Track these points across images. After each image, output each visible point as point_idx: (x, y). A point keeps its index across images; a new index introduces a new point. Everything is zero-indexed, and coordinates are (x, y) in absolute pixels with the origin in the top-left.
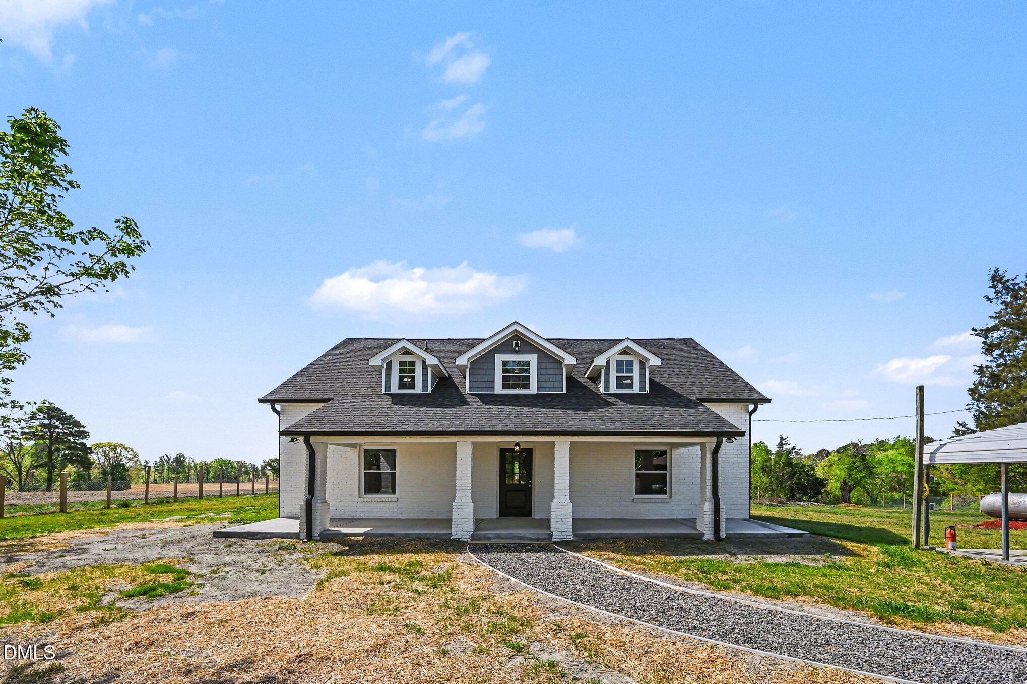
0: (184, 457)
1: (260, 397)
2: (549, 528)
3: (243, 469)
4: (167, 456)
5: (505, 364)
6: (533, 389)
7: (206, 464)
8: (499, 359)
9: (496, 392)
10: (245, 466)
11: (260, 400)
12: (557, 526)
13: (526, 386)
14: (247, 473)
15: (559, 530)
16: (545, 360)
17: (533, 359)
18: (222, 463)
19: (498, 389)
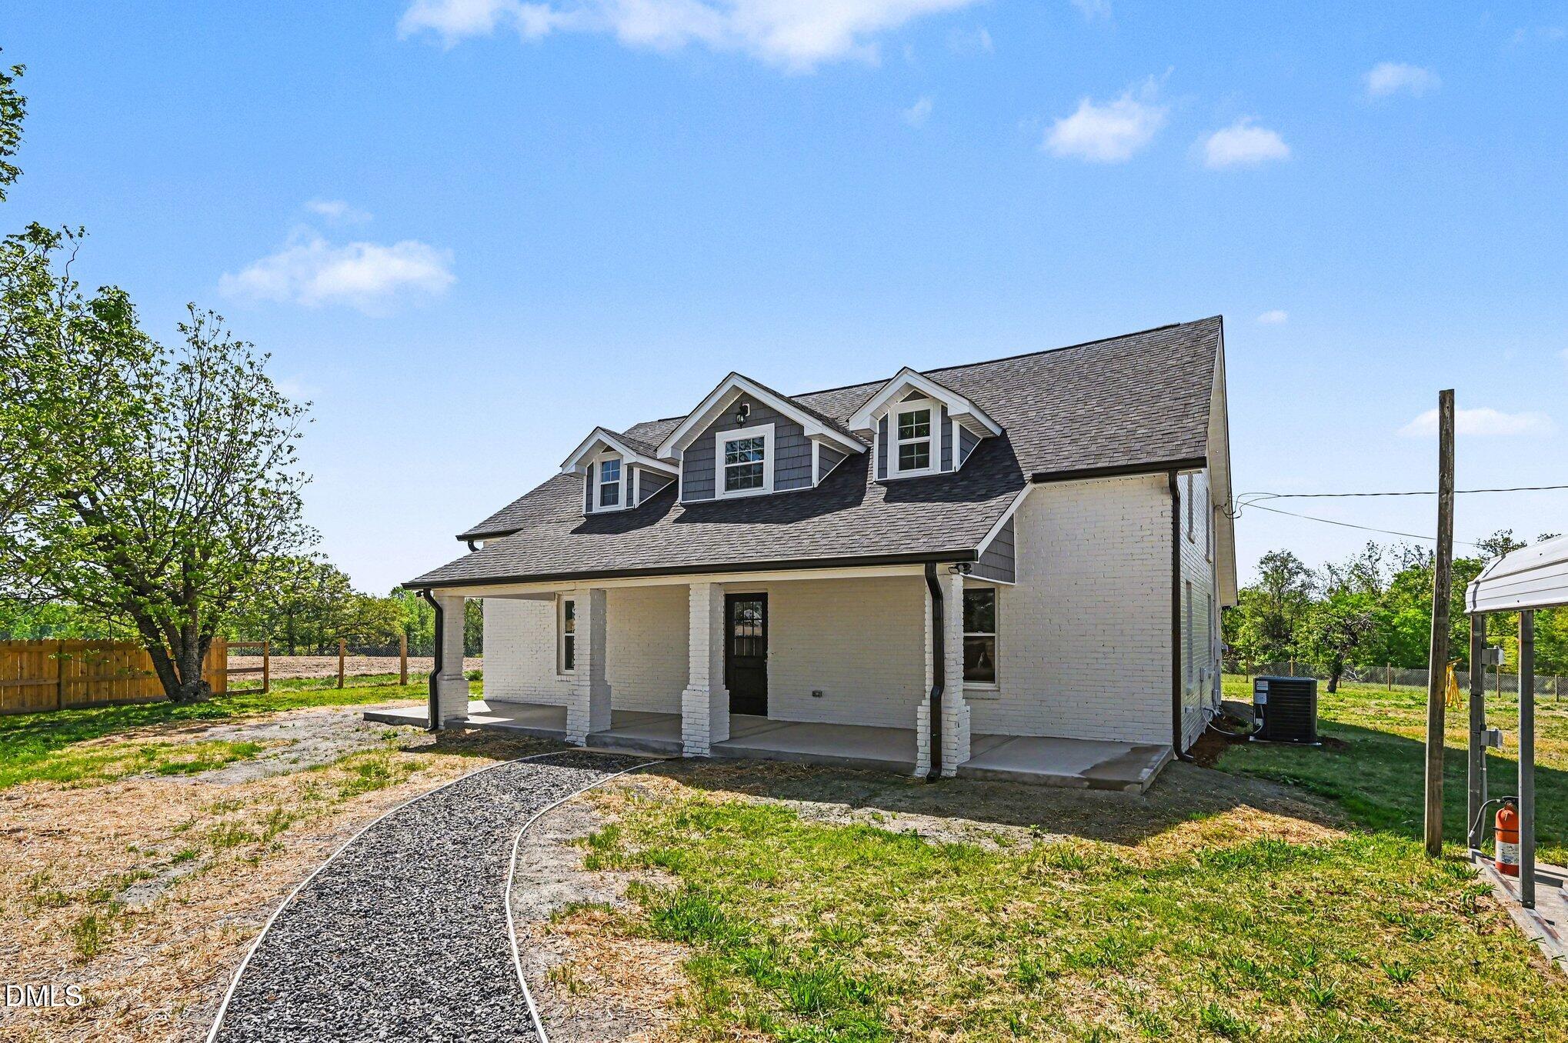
1: (460, 533)
2: (679, 732)
5: (731, 445)
6: (768, 488)
8: (722, 438)
9: (717, 498)
11: (460, 538)
12: (692, 732)
13: (759, 483)
15: (691, 738)
16: (786, 432)
17: (767, 431)
19: (721, 493)
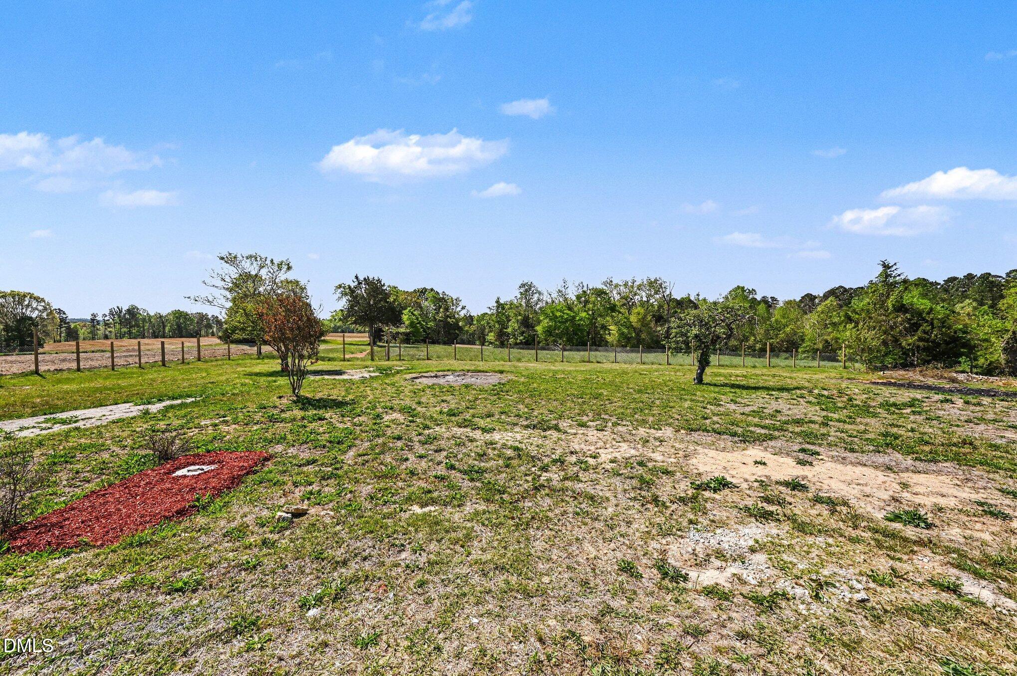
0: (138, 309)
3: (205, 322)
4: (118, 307)
7: (161, 317)
10: (208, 319)
14: (209, 326)
18: (179, 315)
